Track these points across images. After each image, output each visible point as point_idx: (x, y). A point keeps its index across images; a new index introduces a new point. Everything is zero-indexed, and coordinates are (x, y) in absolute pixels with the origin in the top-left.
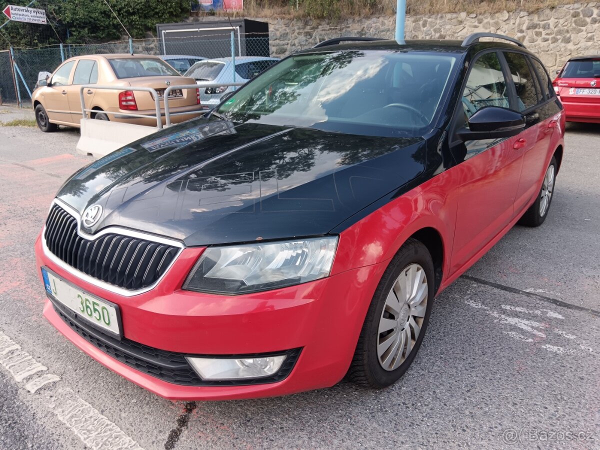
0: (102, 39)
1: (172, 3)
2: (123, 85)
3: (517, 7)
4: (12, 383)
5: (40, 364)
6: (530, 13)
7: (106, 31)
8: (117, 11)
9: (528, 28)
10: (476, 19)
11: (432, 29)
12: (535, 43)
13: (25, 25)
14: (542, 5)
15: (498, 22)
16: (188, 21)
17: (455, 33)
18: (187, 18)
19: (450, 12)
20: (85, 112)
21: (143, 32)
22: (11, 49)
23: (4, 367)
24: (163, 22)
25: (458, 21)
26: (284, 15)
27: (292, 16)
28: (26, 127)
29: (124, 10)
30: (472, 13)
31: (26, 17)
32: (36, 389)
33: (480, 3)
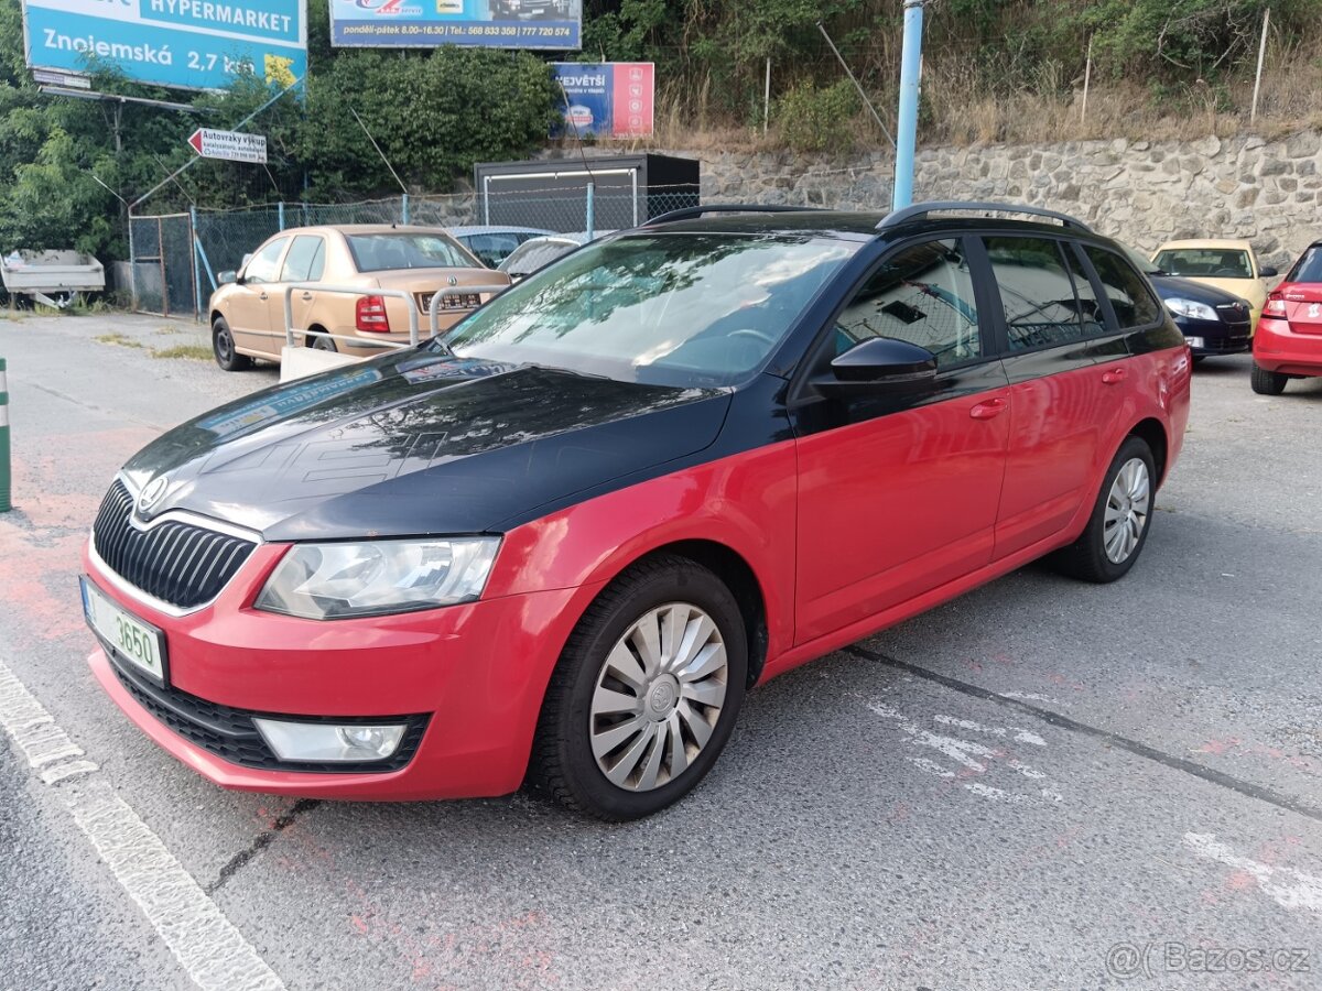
0: (369, 191)
1: (510, 122)
2: (366, 284)
3: (1241, 127)
4: (24, 768)
5: (75, 746)
6: (1269, 142)
7: (379, 177)
8: (403, 137)
9: (1265, 173)
10: (1149, 153)
11: (1051, 175)
12: (1281, 204)
13: (225, 165)
14: (1296, 124)
15: (1197, 158)
16: (541, 158)
17: (1101, 181)
18: (539, 151)
19: (1091, 138)
20: (292, 333)
21: (452, 179)
22: (193, 212)
23: (18, 746)
24: (489, 160)
25: (1110, 156)
26: (736, 145)
27: (753, 147)
28: (195, 360)
29: (417, 136)
30: (1140, 139)
31: (229, 151)
32: (56, 778)
33: (1159, 119)
